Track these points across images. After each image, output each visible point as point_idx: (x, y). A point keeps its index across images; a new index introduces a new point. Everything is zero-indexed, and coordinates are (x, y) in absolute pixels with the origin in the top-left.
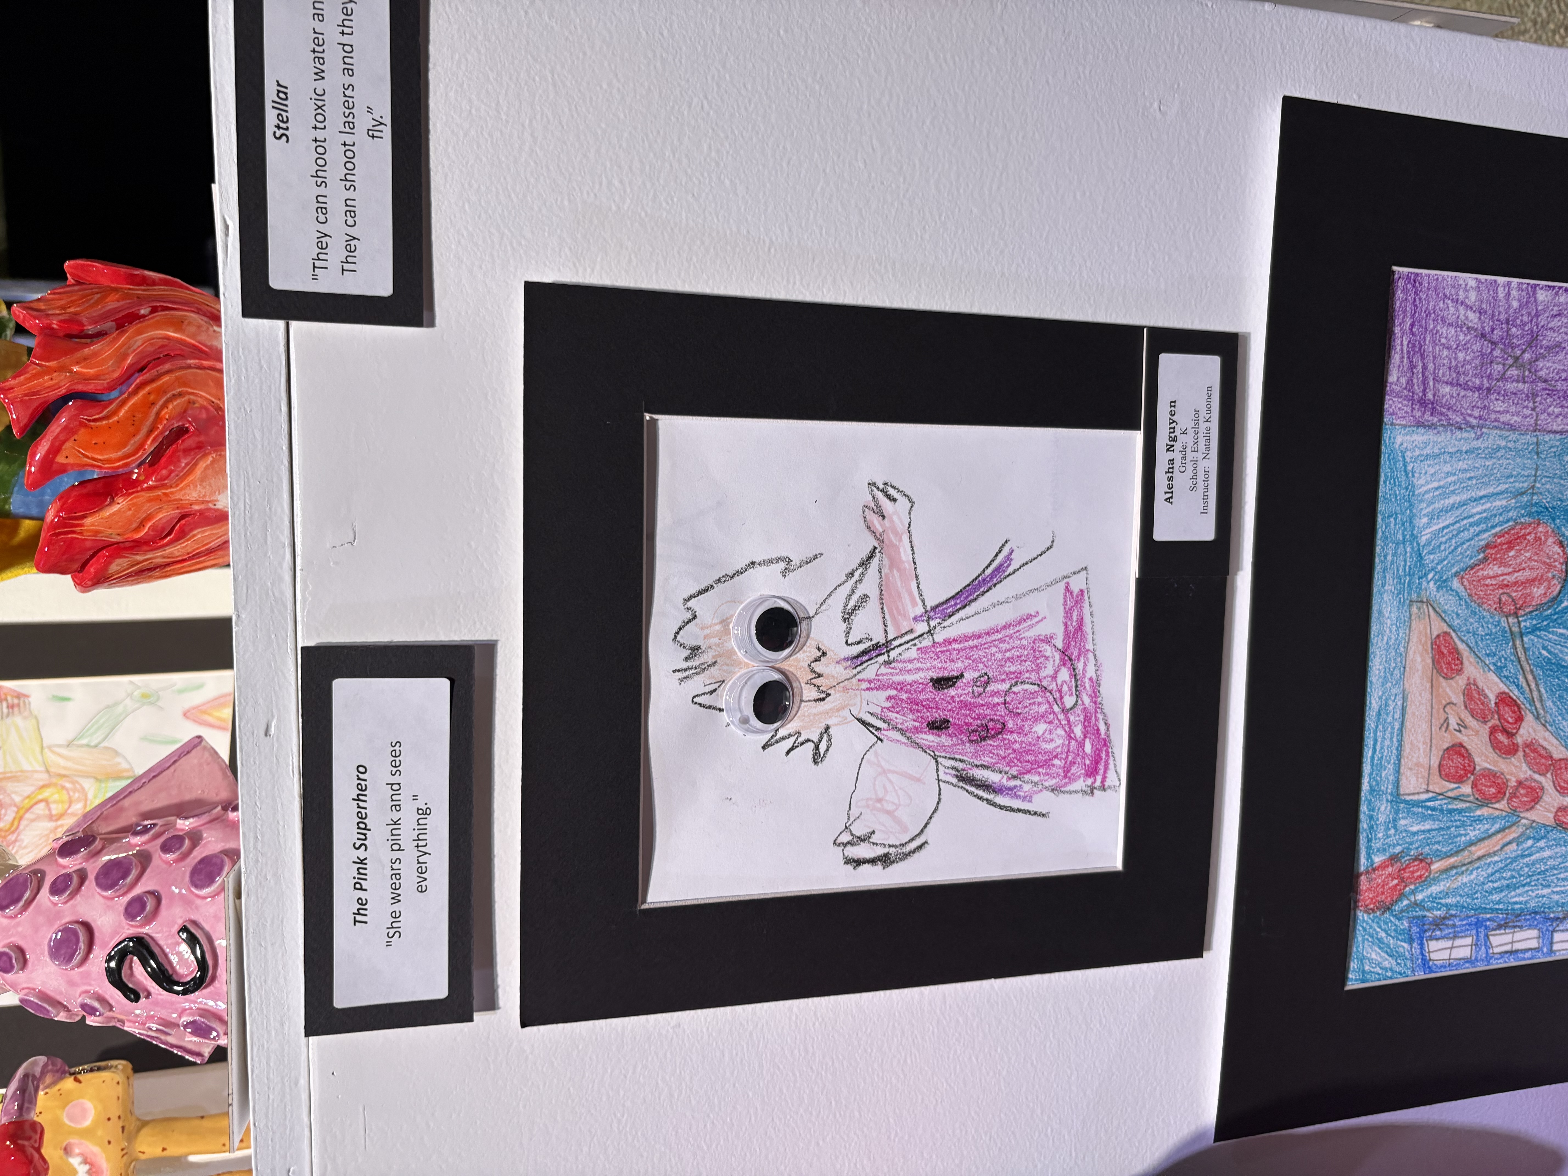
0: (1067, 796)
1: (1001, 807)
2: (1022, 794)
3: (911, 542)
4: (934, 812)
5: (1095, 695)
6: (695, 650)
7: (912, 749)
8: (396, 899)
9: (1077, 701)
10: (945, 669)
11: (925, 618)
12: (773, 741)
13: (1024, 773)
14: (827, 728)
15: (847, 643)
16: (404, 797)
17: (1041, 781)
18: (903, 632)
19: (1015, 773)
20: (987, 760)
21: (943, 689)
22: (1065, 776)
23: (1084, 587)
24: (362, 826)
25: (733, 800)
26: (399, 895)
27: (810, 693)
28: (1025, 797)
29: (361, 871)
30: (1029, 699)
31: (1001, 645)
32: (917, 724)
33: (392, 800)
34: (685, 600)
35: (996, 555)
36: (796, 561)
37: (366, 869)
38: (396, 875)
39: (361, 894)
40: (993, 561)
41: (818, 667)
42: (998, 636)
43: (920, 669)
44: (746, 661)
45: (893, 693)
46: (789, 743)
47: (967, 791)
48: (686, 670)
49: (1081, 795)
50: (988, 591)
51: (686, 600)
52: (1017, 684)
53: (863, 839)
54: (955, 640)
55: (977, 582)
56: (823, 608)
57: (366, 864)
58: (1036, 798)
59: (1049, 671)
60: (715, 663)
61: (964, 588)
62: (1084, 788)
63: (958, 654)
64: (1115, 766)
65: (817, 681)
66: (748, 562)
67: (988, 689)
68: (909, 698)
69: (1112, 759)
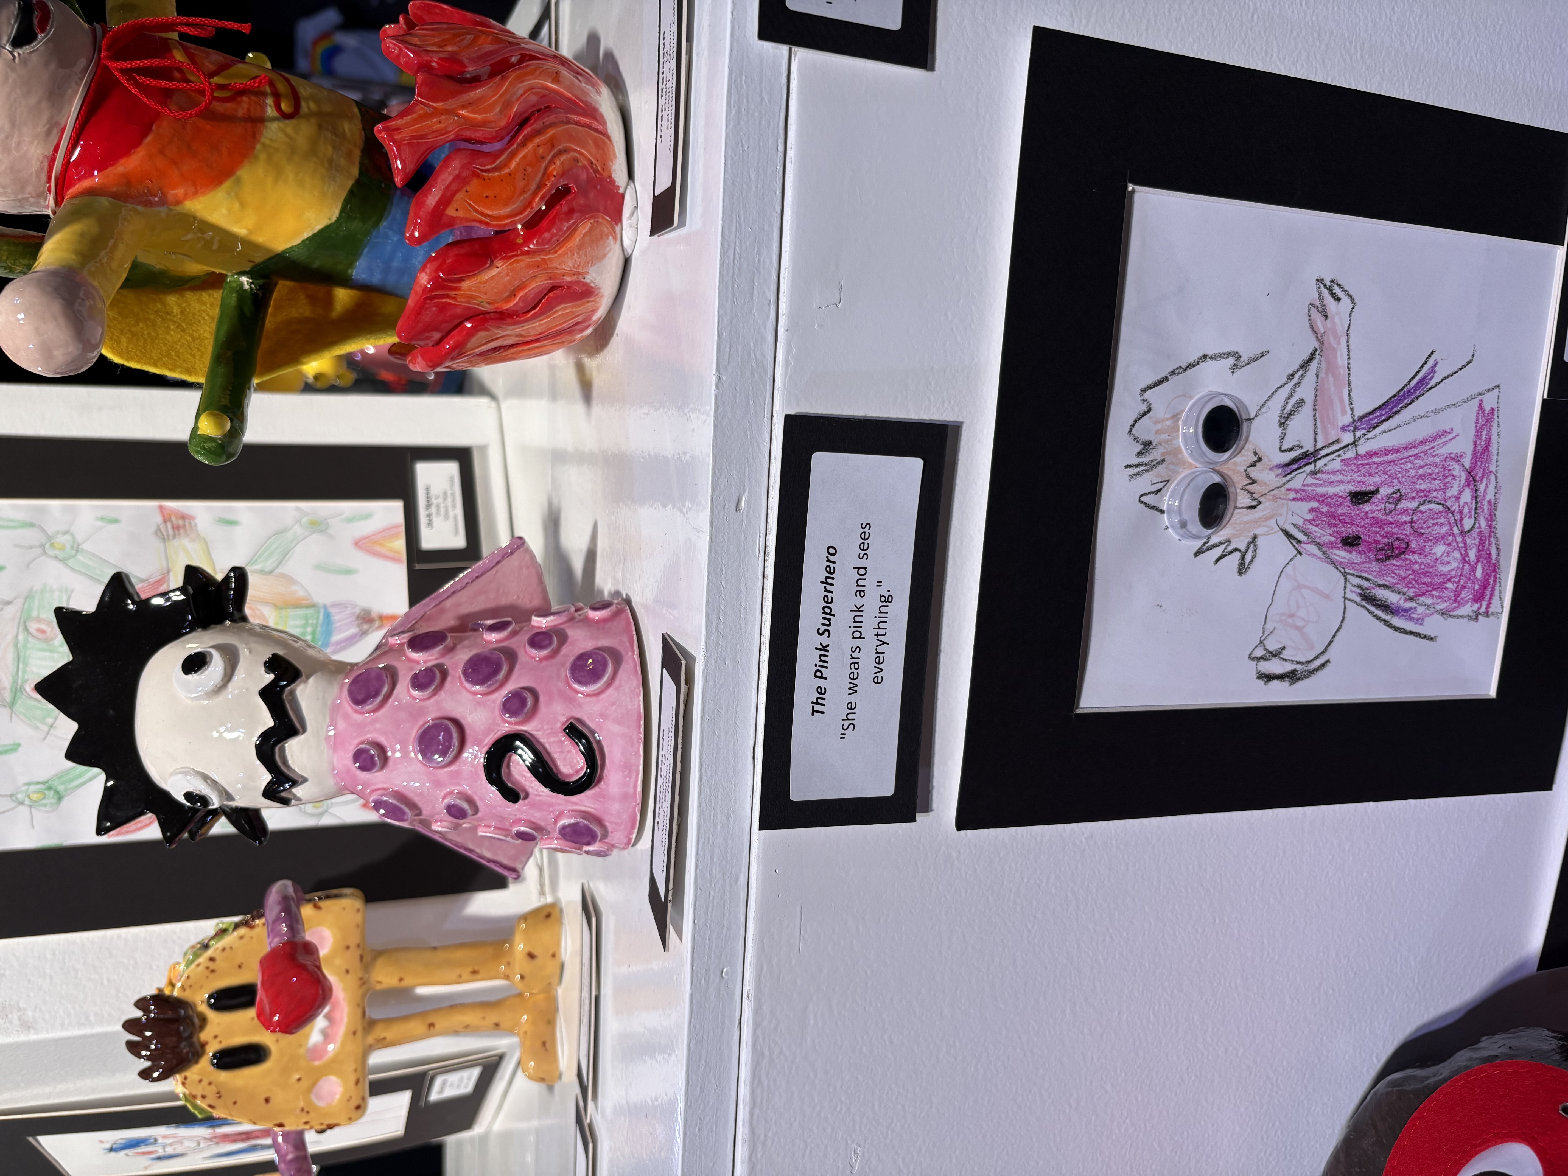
0: (1454, 620)
1: (1396, 629)
2: (1415, 616)
3: (1348, 346)
4: (1338, 631)
5: (1491, 518)
6: (1147, 444)
7: (1325, 565)
8: (853, 690)
9: (1474, 524)
10: (1363, 483)
11: (1352, 428)
12: (1204, 548)
13: (1420, 595)
14: (1255, 538)
15: (1280, 448)
16: (869, 583)
17: (1434, 604)
18: (1331, 441)
19: (1412, 595)
20: (1389, 580)
21: (1359, 504)
22: (1455, 601)
23: (1495, 406)
24: (827, 610)
25: (1163, 608)
26: (856, 686)
27: (1244, 500)
28: (1418, 620)
29: (823, 658)
30: (1433, 519)
31: (1416, 461)
32: (1333, 539)
33: (858, 585)
34: (1142, 391)
35: (1422, 367)
36: (1244, 358)
37: (827, 656)
38: (855, 664)
39: (820, 682)
40: (1418, 372)
41: (1254, 473)
42: (1414, 451)
43: (1341, 482)
44: (1190, 460)
45: (1315, 504)
46: (1218, 551)
47: (1368, 610)
48: (1137, 466)
49: (1466, 620)
50: (1410, 403)
51: (1144, 391)
52: (1424, 503)
53: (1275, 654)
54: (1376, 454)
55: (1402, 393)
56: (1263, 410)
57: (828, 651)
58: (1427, 620)
59: (1454, 491)
60: (1163, 460)
61: (1391, 399)
62: (1471, 614)
63: (1377, 468)
64: (1500, 593)
65: (1251, 488)
66: (1200, 355)
67: (1398, 506)
68: (1328, 512)
69: (1498, 584)
